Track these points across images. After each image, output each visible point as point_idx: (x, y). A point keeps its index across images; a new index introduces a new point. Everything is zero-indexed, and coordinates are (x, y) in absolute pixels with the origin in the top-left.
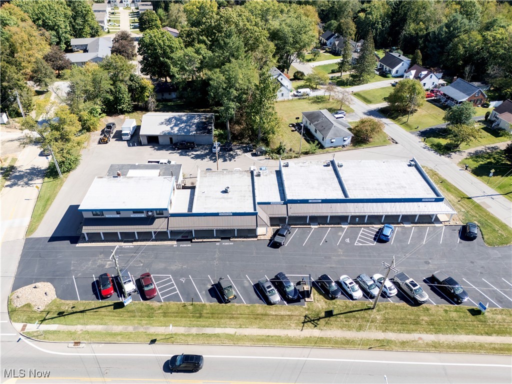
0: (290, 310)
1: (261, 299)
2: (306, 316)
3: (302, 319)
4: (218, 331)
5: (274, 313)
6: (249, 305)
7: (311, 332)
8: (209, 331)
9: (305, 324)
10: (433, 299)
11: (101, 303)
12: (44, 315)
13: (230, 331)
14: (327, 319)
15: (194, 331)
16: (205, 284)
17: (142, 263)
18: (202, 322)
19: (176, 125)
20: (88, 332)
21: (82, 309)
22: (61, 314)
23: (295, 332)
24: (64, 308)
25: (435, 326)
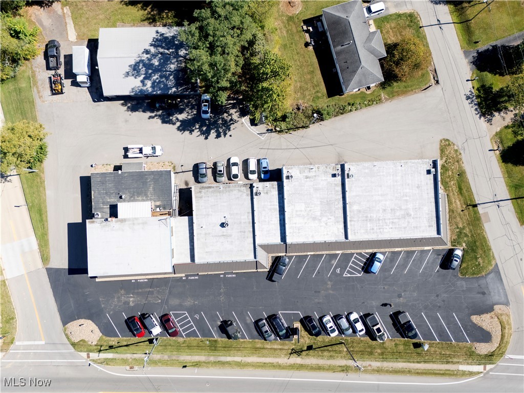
0: (281, 345)
1: (260, 335)
2: (292, 349)
3: (290, 351)
4: (229, 359)
5: (269, 347)
6: (251, 340)
7: (295, 360)
8: (223, 359)
9: (292, 355)
11: (137, 339)
12: (99, 347)
13: (238, 359)
14: (307, 352)
15: (212, 359)
17: (160, 299)
18: (217, 353)
19: (147, 77)
20: (135, 359)
21: (125, 344)
22: (111, 347)
23: (283, 360)
24: (111, 343)
25: (384, 356)
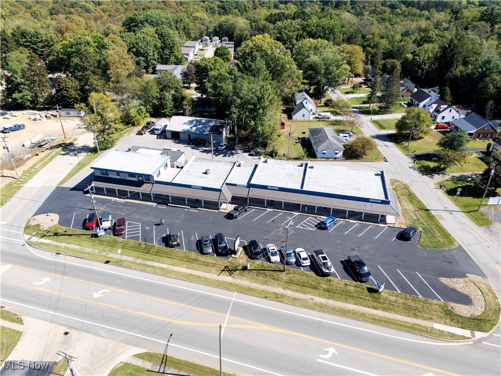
0: (217, 261)
1: (198, 249)
2: (226, 267)
3: (223, 267)
4: (156, 264)
5: (203, 260)
6: (187, 252)
7: (226, 278)
8: (149, 263)
9: (223, 272)
10: (341, 275)
11: (85, 232)
12: (46, 232)
13: (165, 266)
14: (242, 271)
15: (139, 261)
16: (162, 234)
17: (125, 213)
18: (147, 256)
19: (195, 126)
20: (68, 248)
21: (70, 233)
22: (56, 234)
23: (212, 276)
24: (60, 231)
25: (330, 293)
